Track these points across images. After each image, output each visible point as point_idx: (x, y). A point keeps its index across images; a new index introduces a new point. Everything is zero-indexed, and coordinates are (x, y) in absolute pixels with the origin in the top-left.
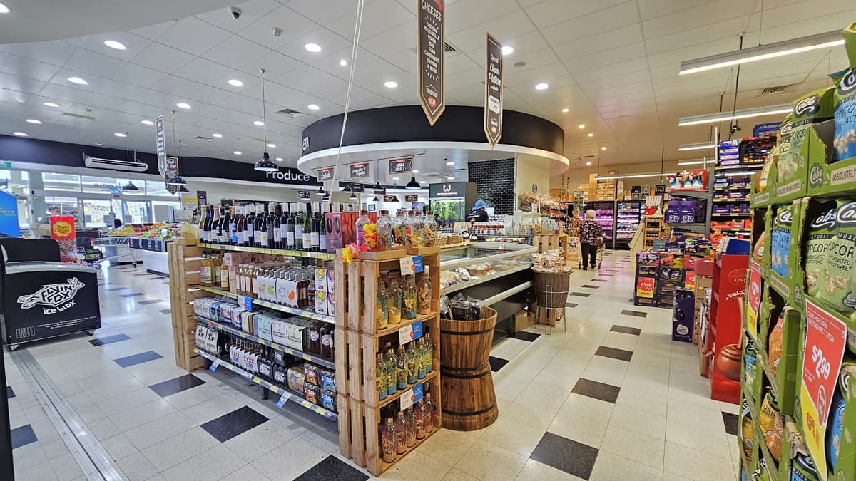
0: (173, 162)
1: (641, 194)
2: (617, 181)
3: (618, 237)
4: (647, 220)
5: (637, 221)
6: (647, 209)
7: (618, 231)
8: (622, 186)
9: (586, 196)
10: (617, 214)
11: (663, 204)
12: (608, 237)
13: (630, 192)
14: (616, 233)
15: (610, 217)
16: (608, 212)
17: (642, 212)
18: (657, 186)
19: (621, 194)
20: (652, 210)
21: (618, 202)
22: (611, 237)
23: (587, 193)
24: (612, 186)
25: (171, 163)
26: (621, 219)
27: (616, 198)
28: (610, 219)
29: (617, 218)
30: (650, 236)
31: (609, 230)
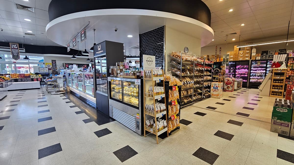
0: (15, 46)
1: (268, 56)
2: (252, 48)
3: (250, 81)
4: (274, 71)
5: (264, 72)
6: (274, 64)
7: (251, 77)
8: (255, 51)
9: (231, 58)
10: (251, 67)
11: (288, 60)
12: (244, 81)
13: (260, 54)
14: (250, 79)
15: (246, 69)
16: (245, 67)
17: (268, 66)
18: (279, 50)
19: (254, 56)
20: (279, 64)
21: (252, 61)
22: (246, 81)
23: (232, 56)
24: (248, 52)
25: (14, 46)
26: (253, 70)
27: (251, 58)
28: (246, 70)
29: (251, 70)
30: (276, 82)
31: (245, 77)
